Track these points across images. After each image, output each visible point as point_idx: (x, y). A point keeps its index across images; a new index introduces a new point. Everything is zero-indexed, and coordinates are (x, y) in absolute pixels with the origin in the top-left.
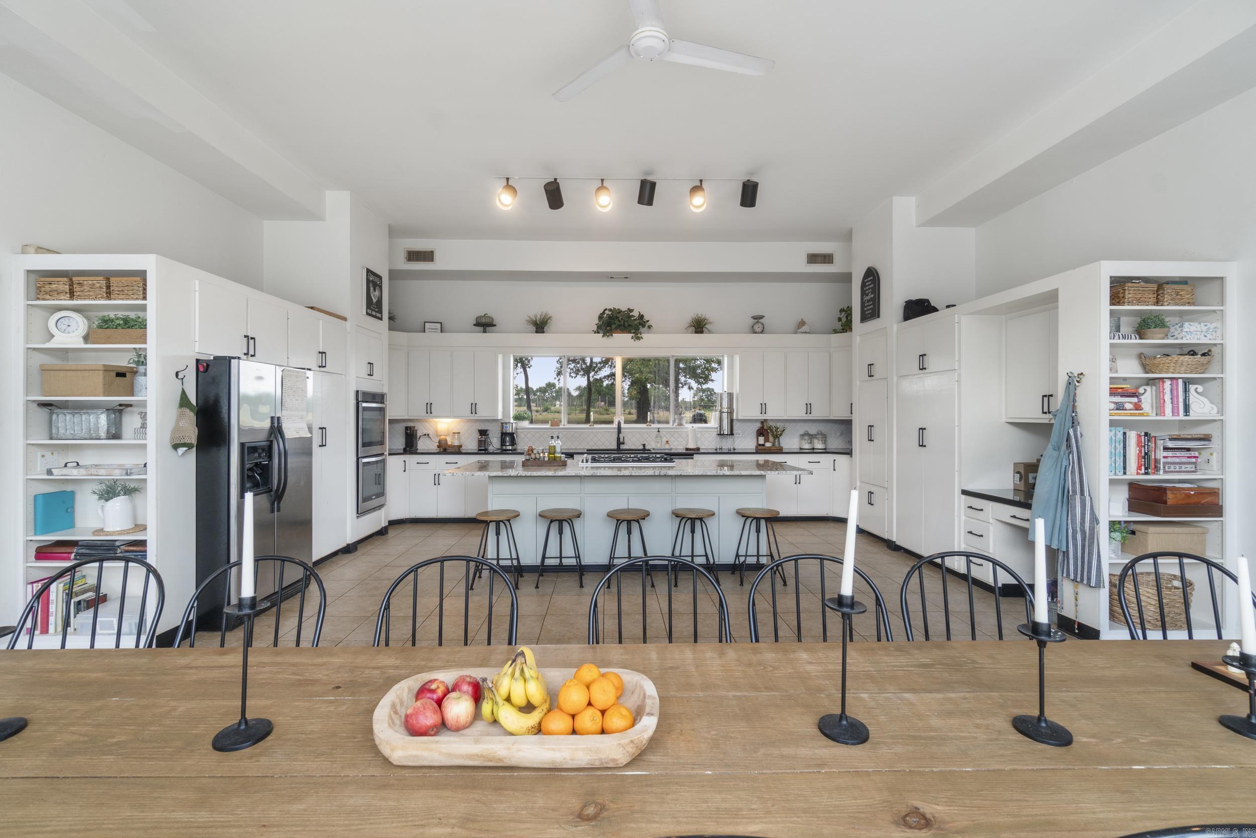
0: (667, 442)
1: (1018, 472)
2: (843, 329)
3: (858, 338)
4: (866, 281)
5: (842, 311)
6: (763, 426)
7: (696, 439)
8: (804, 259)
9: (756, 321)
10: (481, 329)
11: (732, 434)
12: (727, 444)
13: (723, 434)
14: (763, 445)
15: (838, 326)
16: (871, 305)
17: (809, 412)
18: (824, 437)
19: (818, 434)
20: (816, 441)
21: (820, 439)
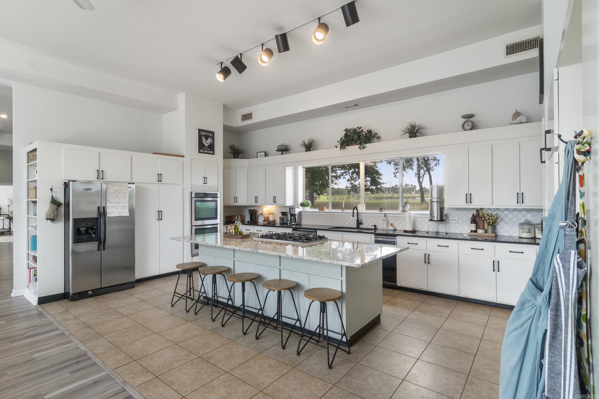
0: (392, 224)
6: (478, 214)
8: (503, 51)
9: (466, 120)
10: (281, 152)
11: (443, 221)
13: (434, 220)
14: (475, 231)
17: (521, 201)
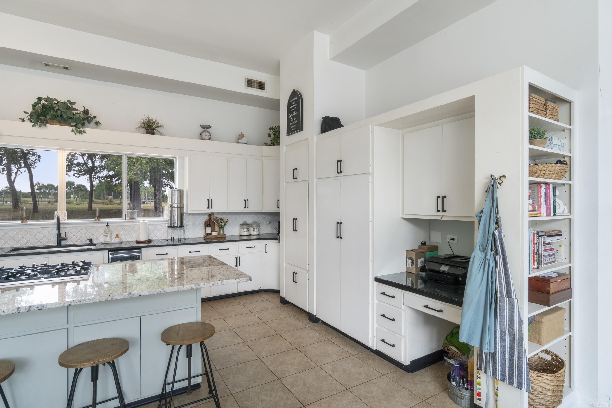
0: (117, 236)
1: (410, 258)
2: (271, 143)
3: (285, 148)
4: (291, 101)
5: (271, 129)
6: (210, 218)
7: (148, 232)
8: (243, 83)
9: (204, 130)
11: (182, 226)
12: (178, 234)
13: (174, 227)
14: (210, 234)
15: (268, 140)
16: (295, 120)
17: (247, 206)
18: (258, 225)
19: (254, 223)
20: (252, 229)
21: (255, 227)
